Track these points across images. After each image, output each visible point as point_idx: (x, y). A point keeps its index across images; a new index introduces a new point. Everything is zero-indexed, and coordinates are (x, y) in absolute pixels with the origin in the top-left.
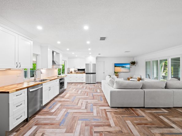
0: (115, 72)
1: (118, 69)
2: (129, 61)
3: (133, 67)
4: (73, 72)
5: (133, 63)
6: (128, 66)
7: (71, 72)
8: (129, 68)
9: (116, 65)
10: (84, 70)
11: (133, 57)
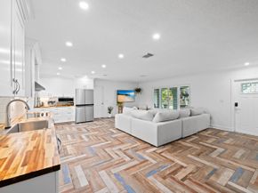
0: (118, 103)
1: (122, 98)
2: (133, 87)
3: (138, 95)
4: (46, 104)
5: (138, 90)
6: (132, 94)
7: (42, 105)
8: (134, 97)
9: (119, 93)
10: (72, 100)
11: (138, 83)
